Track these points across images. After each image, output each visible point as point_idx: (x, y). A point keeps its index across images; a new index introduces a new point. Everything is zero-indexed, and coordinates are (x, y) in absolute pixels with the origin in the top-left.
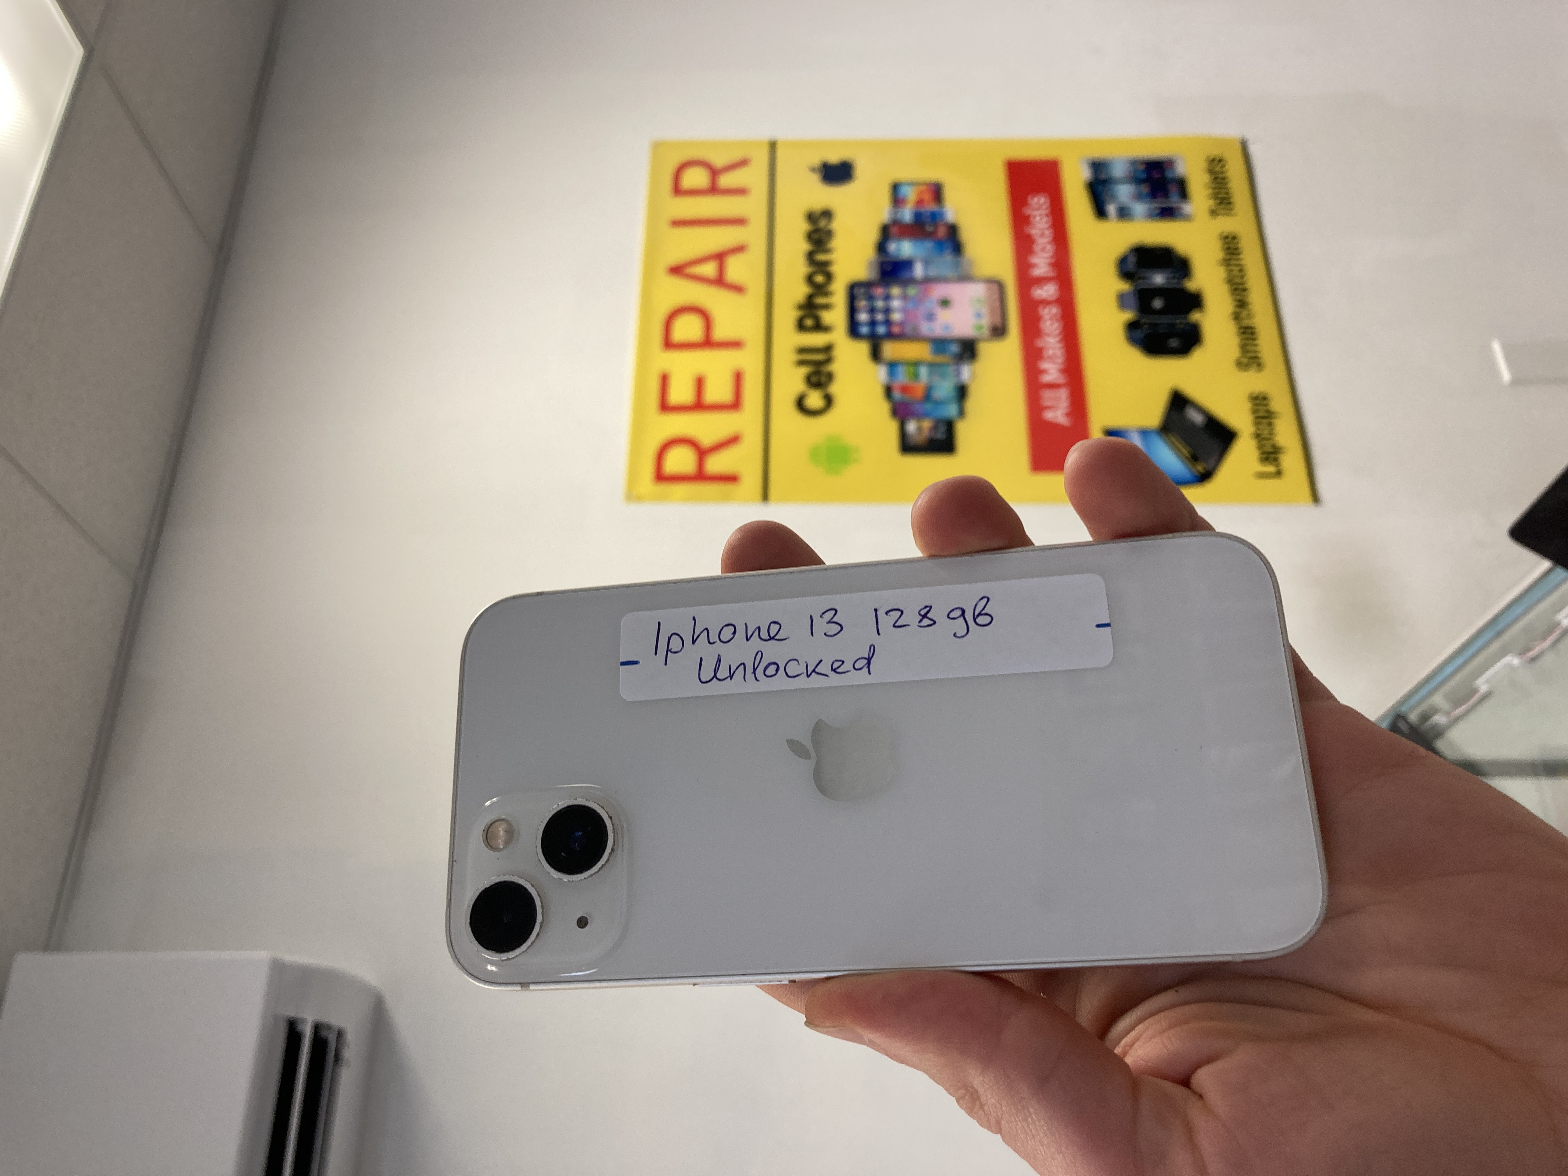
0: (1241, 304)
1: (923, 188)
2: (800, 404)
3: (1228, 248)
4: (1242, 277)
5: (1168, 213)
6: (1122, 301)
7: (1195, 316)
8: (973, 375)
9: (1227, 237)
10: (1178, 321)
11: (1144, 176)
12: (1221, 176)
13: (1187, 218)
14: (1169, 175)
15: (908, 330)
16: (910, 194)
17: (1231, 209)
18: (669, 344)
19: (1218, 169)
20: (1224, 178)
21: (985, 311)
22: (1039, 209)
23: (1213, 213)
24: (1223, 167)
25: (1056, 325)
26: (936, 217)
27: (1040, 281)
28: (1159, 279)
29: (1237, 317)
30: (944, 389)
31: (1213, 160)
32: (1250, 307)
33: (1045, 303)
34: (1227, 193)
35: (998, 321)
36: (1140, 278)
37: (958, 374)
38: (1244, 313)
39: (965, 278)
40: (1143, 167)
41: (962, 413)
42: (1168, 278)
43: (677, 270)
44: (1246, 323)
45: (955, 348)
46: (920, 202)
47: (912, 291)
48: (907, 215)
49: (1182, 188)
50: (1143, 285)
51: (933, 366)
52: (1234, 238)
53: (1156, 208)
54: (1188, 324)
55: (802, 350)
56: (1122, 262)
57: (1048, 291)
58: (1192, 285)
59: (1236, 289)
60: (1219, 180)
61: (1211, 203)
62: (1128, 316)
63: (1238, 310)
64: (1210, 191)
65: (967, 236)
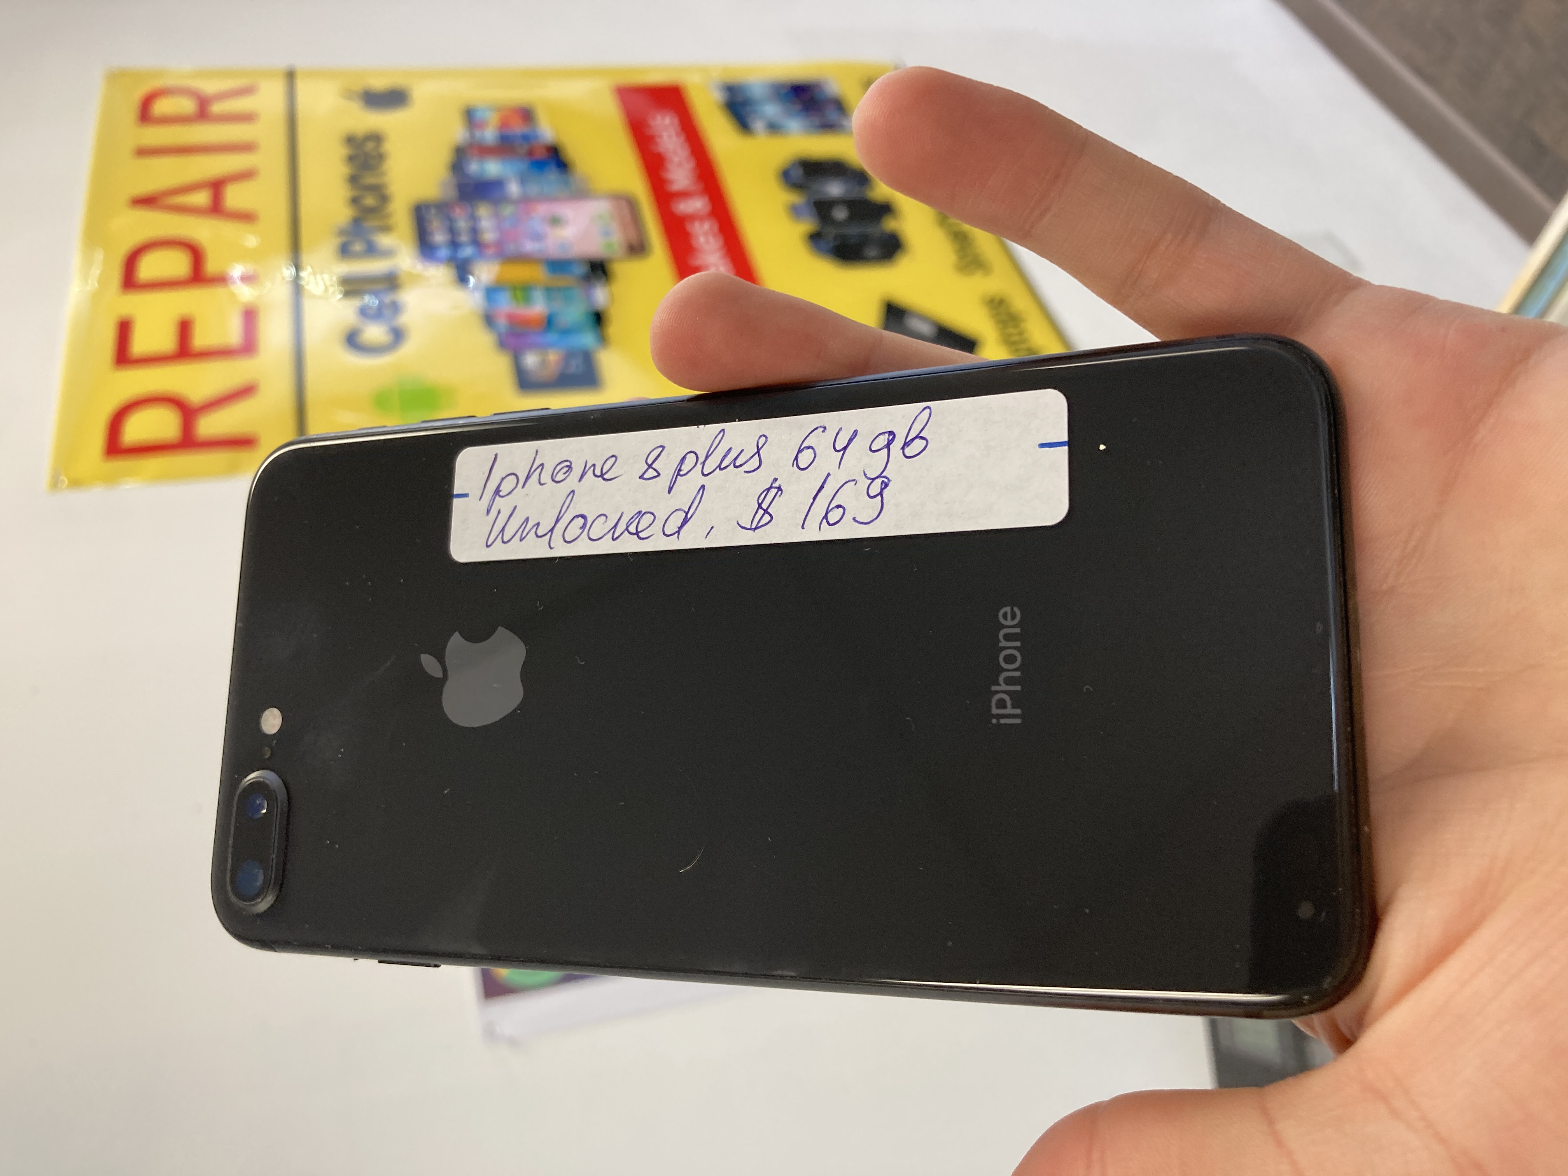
1: (506, 112)
2: (352, 341)
5: (829, 127)
6: (795, 211)
7: (890, 225)
8: (611, 297)
10: (870, 230)
11: (790, 96)
13: (845, 131)
14: (819, 95)
18: (132, 284)
21: (612, 229)
22: (665, 127)
25: (711, 239)
26: (528, 138)
27: (684, 195)
28: (835, 189)
30: (573, 315)
33: (692, 218)
35: (634, 239)
36: (810, 189)
37: (589, 297)
39: (581, 195)
40: (786, 89)
41: (602, 341)
42: (845, 189)
43: (146, 201)
45: (581, 270)
46: (503, 124)
47: (508, 210)
48: (488, 136)
49: (839, 106)
50: (816, 195)
51: (549, 291)
53: (814, 125)
54: (882, 232)
55: (350, 280)
56: (783, 175)
57: (696, 205)
58: (875, 195)
62: (807, 227)
65: (574, 151)
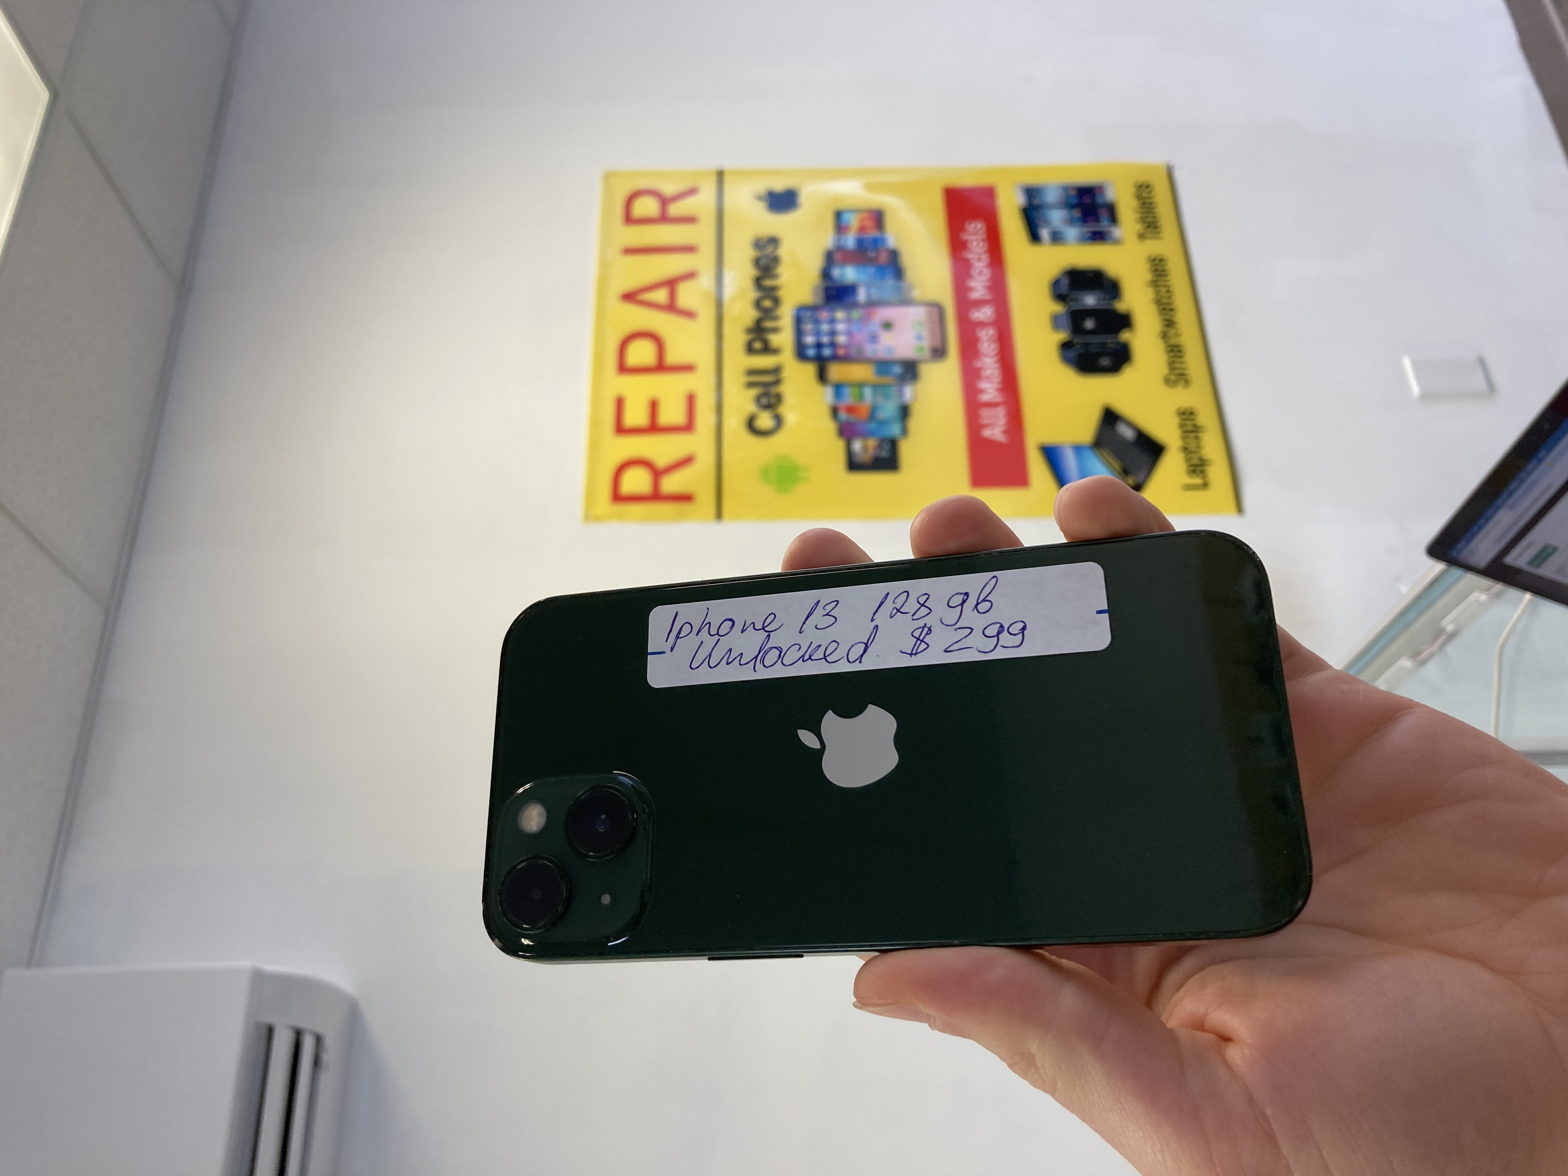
0: (1169, 323)
1: (866, 215)
2: (751, 425)
3: (1156, 270)
4: (1169, 297)
5: (1098, 237)
6: (1056, 322)
7: (1125, 336)
8: (915, 396)
9: (1154, 260)
10: (1109, 340)
11: (1075, 201)
12: (1148, 201)
13: (1117, 242)
14: (1099, 200)
15: (853, 352)
16: (853, 221)
17: (1159, 233)
18: (623, 368)
19: (1145, 194)
20: (1151, 203)
21: (925, 333)
22: (976, 234)
23: (1142, 237)
24: (1150, 192)
25: (993, 346)
26: (878, 243)
27: (978, 304)
28: (1090, 300)
29: (1164, 336)
30: (888, 409)
31: (1141, 186)
32: (1178, 326)
33: (983, 324)
34: (1154, 217)
35: (938, 343)
36: (1072, 300)
37: (901, 394)
38: (1172, 332)
39: (906, 301)
40: (1074, 193)
41: (905, 432)
42: (1099, 300)
43: (630, 297)
44: (1173, 341)
45: (897, 370)
46: (862, 229)
47: (856, 314)
48: (850, 241)
49: (1112, 212)
50: (1075, 306)
51: (876, 387)
52: (1161, 260)
53: (1088, 232)
54: (1118, 343)
55: (752, 372)
56: (1056, 284)
57: (985, 313)
58: (1121, 306)
59: (1164, 309)
60: (1146, 205)
61: (1138, 227)
62: (1062, 336)
63: (1165, 329)
64: (1138, 215)
65: (907, 261)
